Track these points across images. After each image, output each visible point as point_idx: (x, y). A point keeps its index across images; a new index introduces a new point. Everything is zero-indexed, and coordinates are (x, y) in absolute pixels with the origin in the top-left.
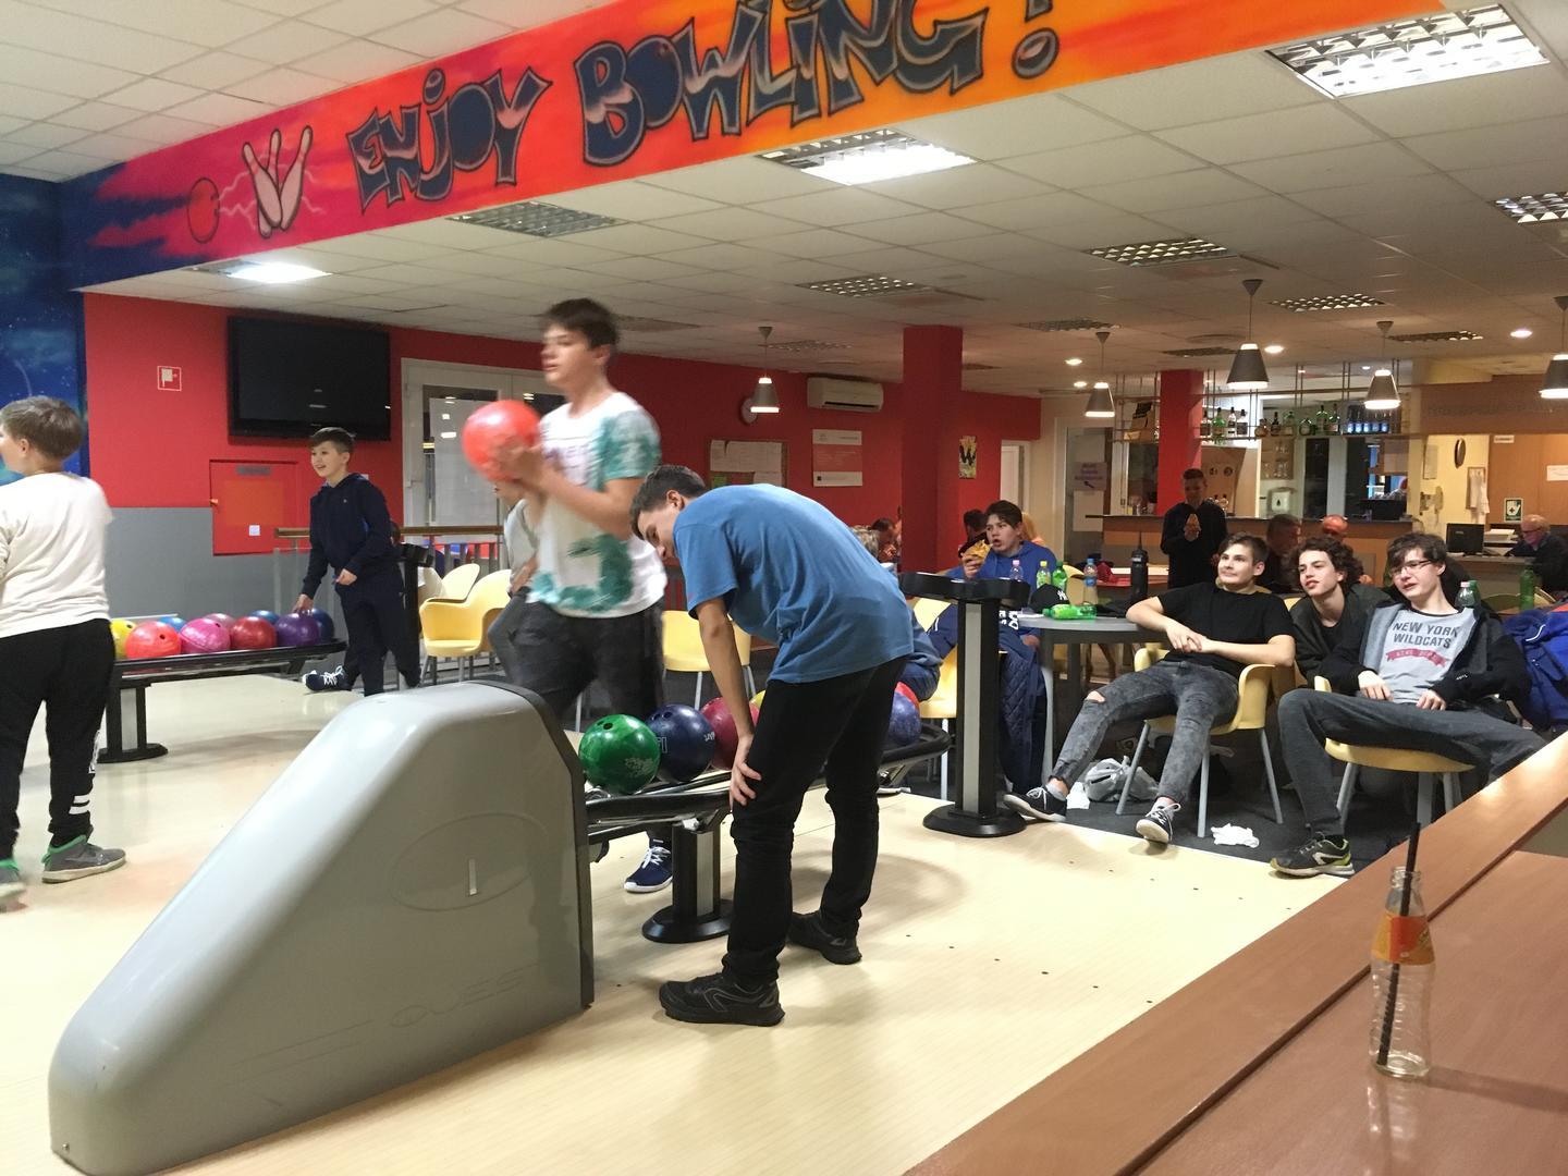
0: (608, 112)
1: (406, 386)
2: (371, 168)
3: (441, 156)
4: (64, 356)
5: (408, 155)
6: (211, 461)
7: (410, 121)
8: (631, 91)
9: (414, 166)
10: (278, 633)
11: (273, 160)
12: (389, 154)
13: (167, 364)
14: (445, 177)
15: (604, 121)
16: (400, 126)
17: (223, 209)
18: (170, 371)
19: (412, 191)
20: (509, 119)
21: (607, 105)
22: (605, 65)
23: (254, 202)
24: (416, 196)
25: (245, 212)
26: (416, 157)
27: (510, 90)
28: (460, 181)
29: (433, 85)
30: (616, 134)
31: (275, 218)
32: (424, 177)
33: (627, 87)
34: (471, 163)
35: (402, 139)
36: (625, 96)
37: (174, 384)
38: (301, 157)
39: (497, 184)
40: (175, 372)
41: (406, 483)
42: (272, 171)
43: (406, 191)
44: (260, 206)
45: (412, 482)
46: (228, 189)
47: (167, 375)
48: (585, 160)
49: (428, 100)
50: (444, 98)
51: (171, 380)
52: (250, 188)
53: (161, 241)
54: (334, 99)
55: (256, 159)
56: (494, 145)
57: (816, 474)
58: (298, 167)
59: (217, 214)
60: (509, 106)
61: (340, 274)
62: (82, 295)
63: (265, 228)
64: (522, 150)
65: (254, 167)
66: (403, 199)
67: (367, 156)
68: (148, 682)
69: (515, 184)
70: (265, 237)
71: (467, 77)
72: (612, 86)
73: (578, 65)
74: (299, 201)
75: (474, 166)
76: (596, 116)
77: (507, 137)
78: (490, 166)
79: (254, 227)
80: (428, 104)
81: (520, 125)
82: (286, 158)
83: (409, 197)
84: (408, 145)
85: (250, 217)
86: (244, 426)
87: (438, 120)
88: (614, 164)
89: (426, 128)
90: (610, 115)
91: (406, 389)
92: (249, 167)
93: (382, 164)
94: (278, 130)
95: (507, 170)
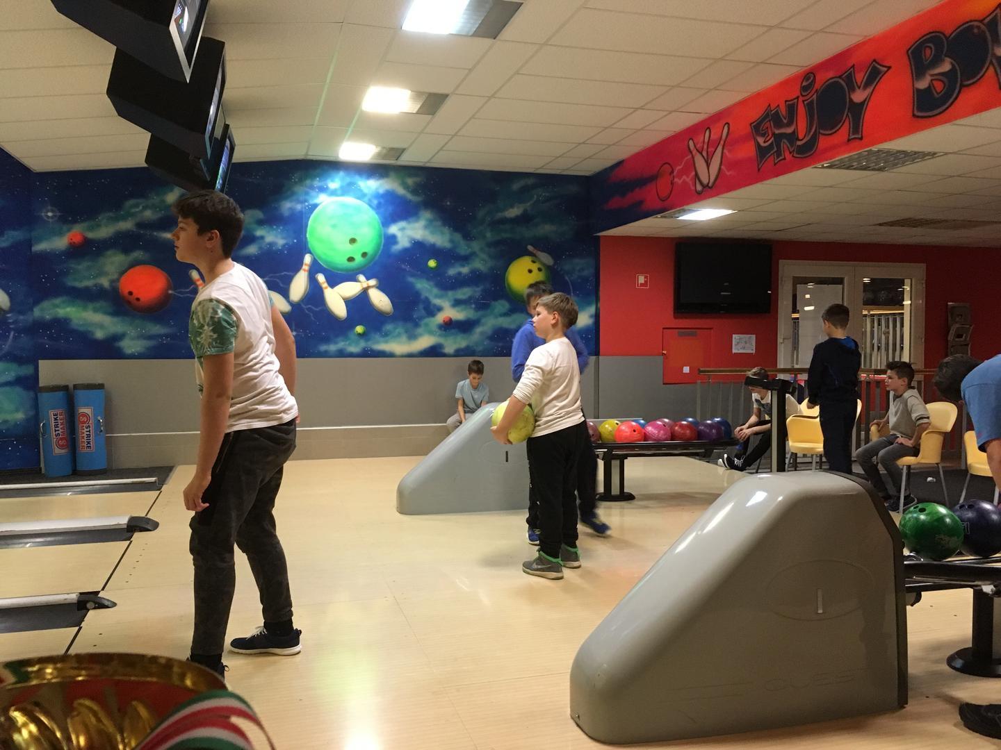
0: (932, 80)
1: (782, 278)
2: (765, 142)
3: (811, 129)
4: (588, 272)
5: (789, 130)
6: (664, 328)
7: (792, 109)
8: (952, 63)
9: (793, 137)
10: (698, 432)
11: (705, 147)
12: (777, 132)
13: (641, 273)
14: (813, 141)
15: (929, 87)
16: (784, 113)
17: (676, 180)
18: (643, 277)
19: (790, 153)
20: (858, 96)
21: (932, 75)
22: (931, 48)
23: (693, 173)
24: (793, 156)
25: (688, 180)
26: (794, 131)
27: (860, 77)
28: (823, 142)
29: (808, 83)
30: (938, 93)
31: (705, 181)
32: (799, 143)
33: (948, 60)
34: (832, 129)
35: (785, 121)
36: (946, 67)
37: (645, 284)
38: (722, 142)
39: (849, 140)
40: (646, 277)
41: (780, 340)
42: (704, 154)
43: (787, 153)
44: (696, 175)
45: (784, 339)
46: (679, 167)
47: (641, 279)
48: (914, 115)
49: (804, 94)
50: (815, 89)
51: (643, 282)
52: (693, 164)
53: (641, 202)
54: (743, 103)
55: (695, 146)
56: (847, 114)
58: (720, 148)
59: (672, 183)
60: (859, 88)
61: (743, 210)
62: (599, 236)
63: (699, 188)
64: (868, 116)
65: (694, 152)
66: (785, 159)
67: (763, 135)
68: (626, 456)
69: (861, 139)
70: (699, 193)
71: (831, 74)
72: (937, 61)
73: (910, 52)
74: (720, 169)
75: (834, 130)
76: (923, 84)
77: (857, 110)
78: (844, 130)
79: (693, 188)
80: (803, 96)
81: (866, 99)
82: (712, 144)
83: (789, 157)
84: (789, 124)
85: (691, 183)
86: (682, 308)
87: (810, 105)
88: (937, 115)
89: (801, 111)
90: (934, 82)
91: (782, 281)
92: (691, 152)
93: (773, 139)
94: (709, 128)
95: (856, 130)
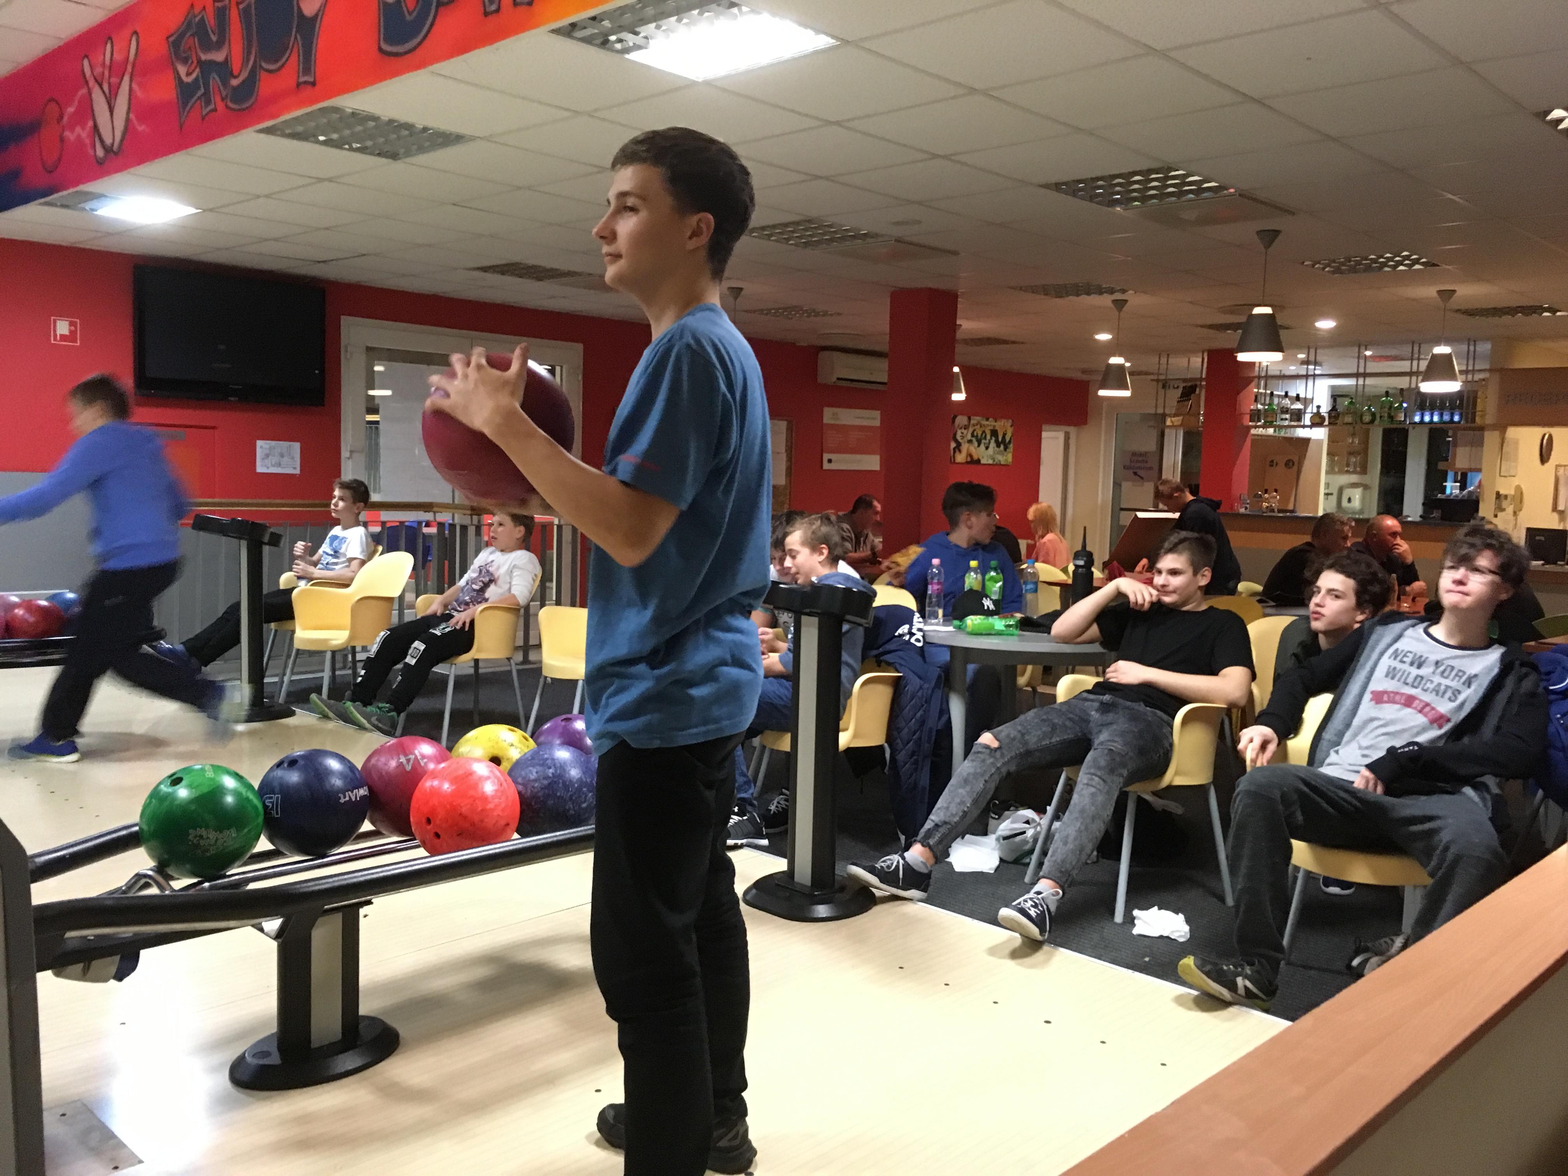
1: (346, 347)
2: (188, 74)
3: (248, 60)
5: (220, 57)
7: (222, 16)
9: (224, 69)
11: (107, 73)
12: (203, 57)
13: (62, 315)
14: (251, 82)
15: (399, 1)
16: (212, 22)
17: (67, 134)
18: (66, 323)
19: (223, 99)
20: (309, 5)
23: (90, 123)
24: (227, 107)
25: (84, 135)
26: (226, 59)
28: (266, 86)
30: (410, 13)
31: (108, 141)
32: (235, 82)
34: (277, 61)
35: (214, 38)
37: (71, 337)
38: (129, 68)
39: (299, 85)
40: (72, 324)
41: (345, 454)
42: (106, 87)
43: (218, 99)
44: (96, 127)
45: (351, 452)
46: (71, 110)
47: (62, 327)
48: (380, 50)
51: (67, 333)
52: (87, 110)
53: (18, 173)
55: (93, 73)
56: (296, 38)
57: (826, 456)
58: (126, 78)
59: (62, 140)
61: (211, 210)
63: (100, 153)
64: (322, 42)
65: (92, 82)
66: (215, 110)
67: (185, 61)
69: (313, 84)
70: (100, 162)
74: (128, 119)
75: (280, 64)
77: (308, 28)
78: (293, 65)
79: (91, 152)
81: (319, 11)
82: (117, 69)
83: (221, 106)
84: (219, 45)
85: (87, 141)
86: (153, 385)
87: (246, 13)
88: (406, 53)
89: (235, 22)
91: (346, 351)
92: (87, 82)
93: (198, 70)
94: (110, 38)
95: (307, 67)
